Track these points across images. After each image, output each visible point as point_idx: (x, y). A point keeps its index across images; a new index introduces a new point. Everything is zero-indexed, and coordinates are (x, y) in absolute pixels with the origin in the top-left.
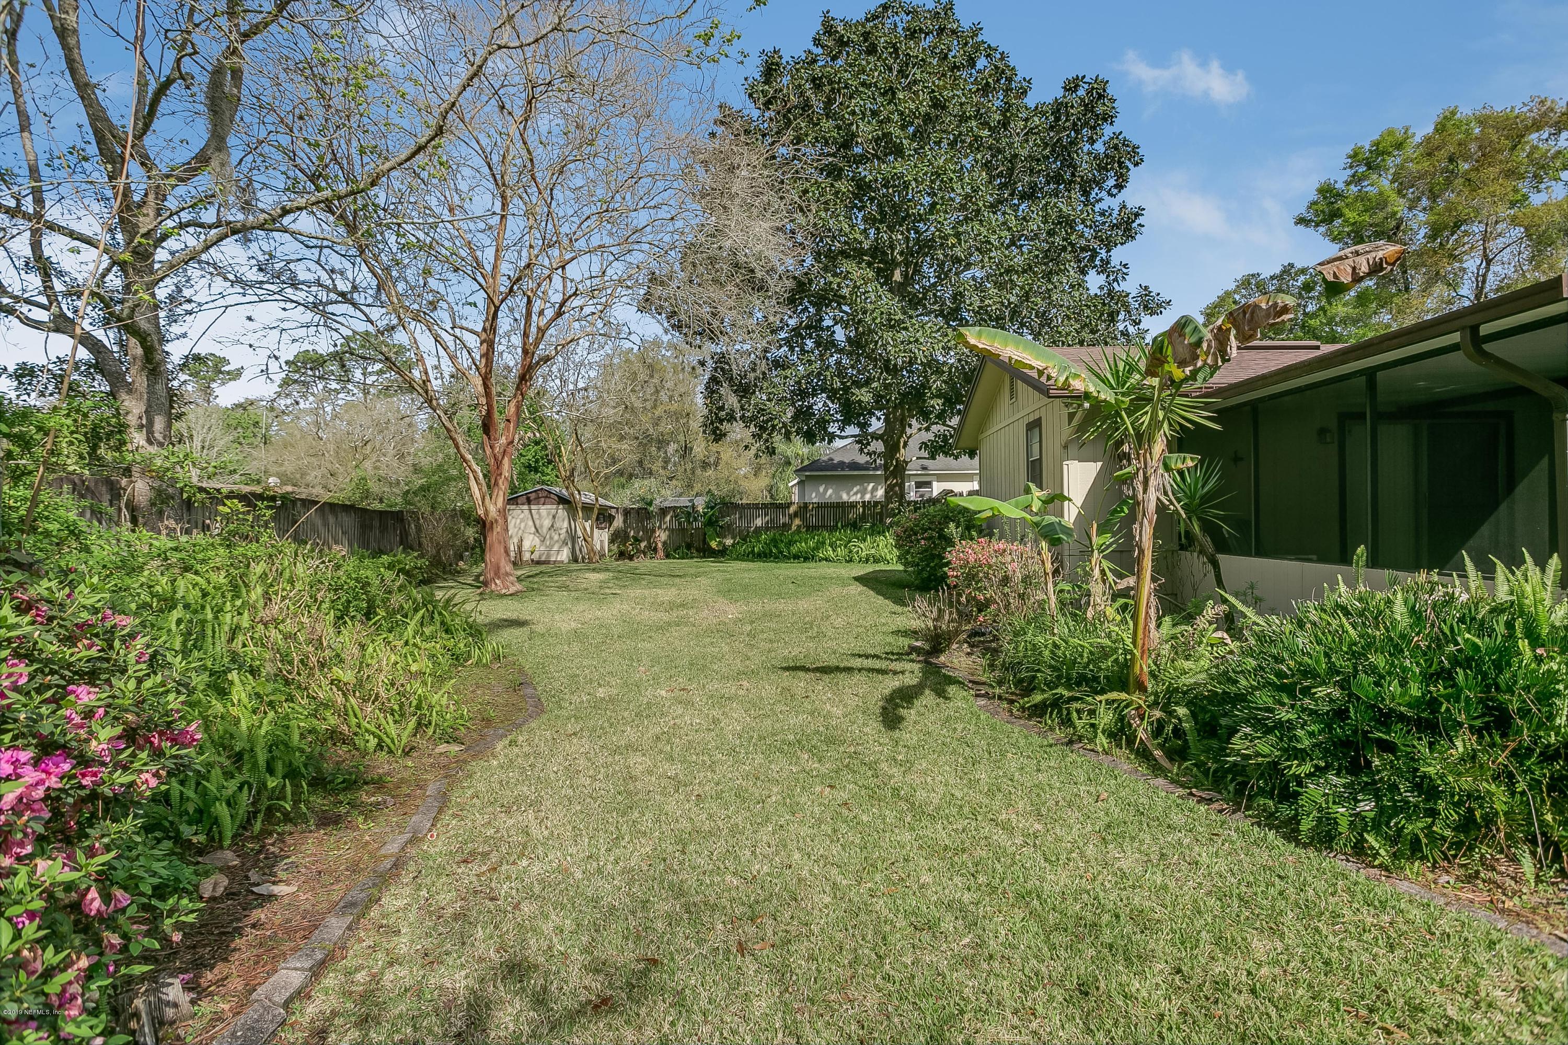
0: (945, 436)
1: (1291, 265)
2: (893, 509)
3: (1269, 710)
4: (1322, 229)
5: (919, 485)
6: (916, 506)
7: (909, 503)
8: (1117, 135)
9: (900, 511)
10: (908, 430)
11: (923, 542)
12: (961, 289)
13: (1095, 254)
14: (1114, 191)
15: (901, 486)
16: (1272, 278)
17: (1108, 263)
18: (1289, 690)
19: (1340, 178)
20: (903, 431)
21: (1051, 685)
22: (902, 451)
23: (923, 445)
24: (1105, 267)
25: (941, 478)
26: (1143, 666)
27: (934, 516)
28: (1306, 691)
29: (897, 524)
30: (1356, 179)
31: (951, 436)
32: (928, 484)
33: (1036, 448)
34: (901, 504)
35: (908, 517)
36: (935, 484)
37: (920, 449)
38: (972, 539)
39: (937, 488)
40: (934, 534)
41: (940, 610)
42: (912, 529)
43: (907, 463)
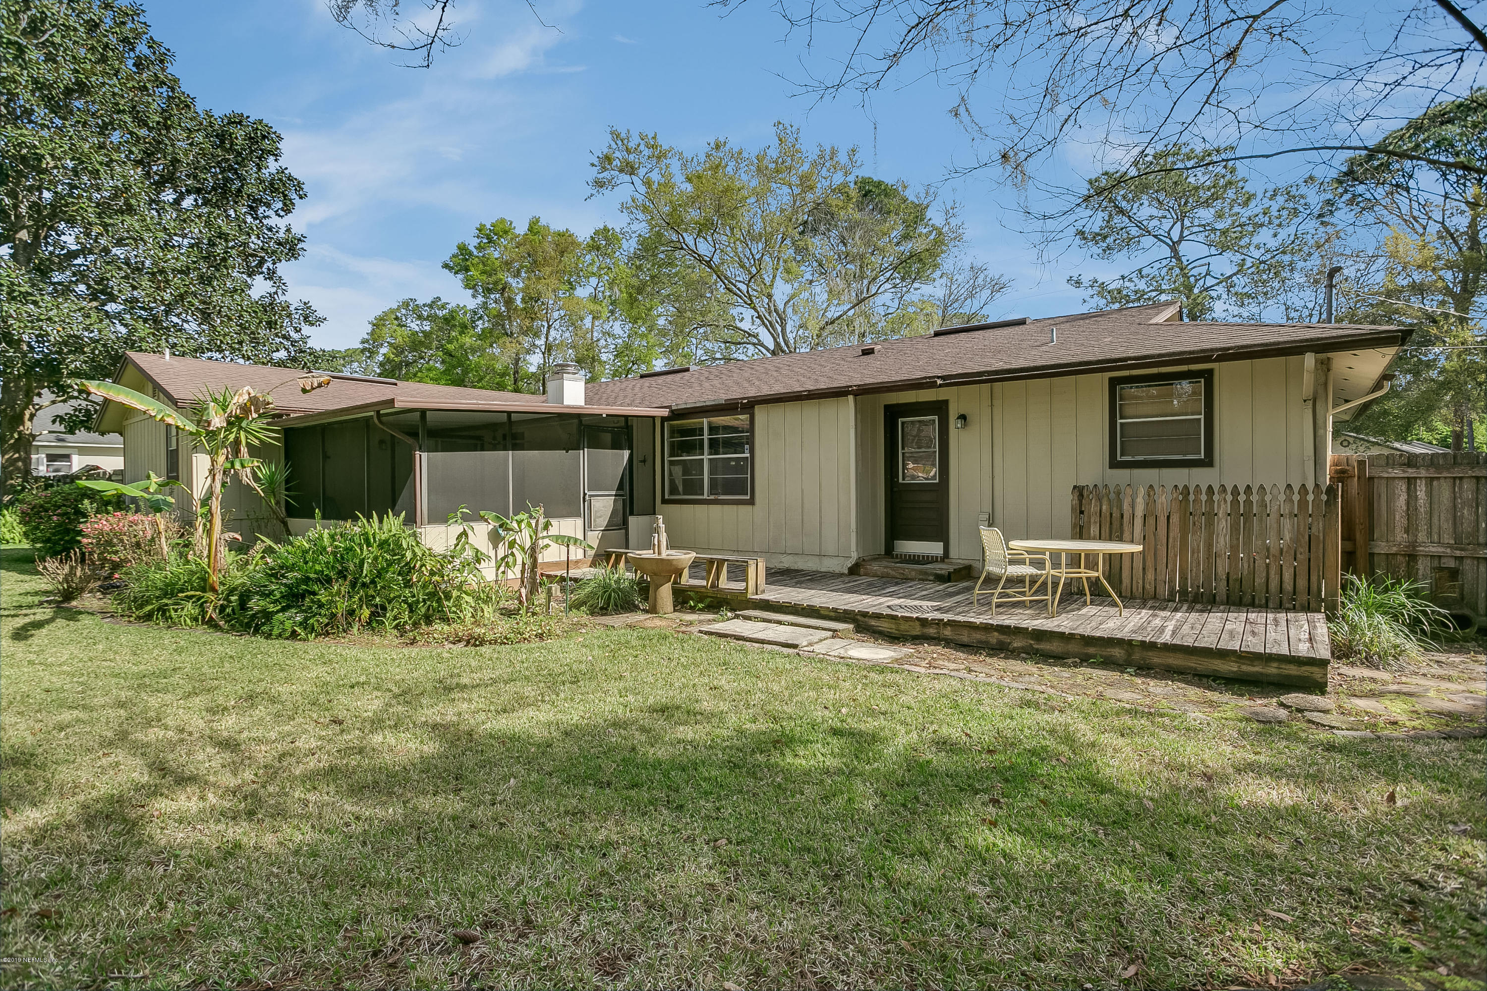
0: (88, 411)
1: (439, 299)
2: (12, 485)
3: (265, 586)
4: (460, 276)
5: (51, 458)
6: (48, 483)
7: (37, 479)
8: (282, 171)
9: (24, 488)
10: (36, 400)
11: (55, 518)
12: (108, 276)
13: (262, 262)
14: (282, 213)
15: (27, 461)
16: (424, 305)
17: (274, 273)
18: (274, 576)
19: (472, 243)
20: (29, 402)
21: (158, 598)
22: (28, 424)
23: (59, 419)
24: (271, 275)
25: (82, 451)
26: (214, 578)
27: (70, 494)
28: (283, 576)
29: (21, 502)
30: (479, 248)
31: (96, 411)
32: (67, 457)
33: (174, 440)
34: (25, 480)
35: (34, 495)
36: (75, 458)
37: (54, 422)
38: (108, 513)
39: (78, 463)
40: (69, 510)
41: (71, 567)
42: (41, 506)
43: (34, 437)
